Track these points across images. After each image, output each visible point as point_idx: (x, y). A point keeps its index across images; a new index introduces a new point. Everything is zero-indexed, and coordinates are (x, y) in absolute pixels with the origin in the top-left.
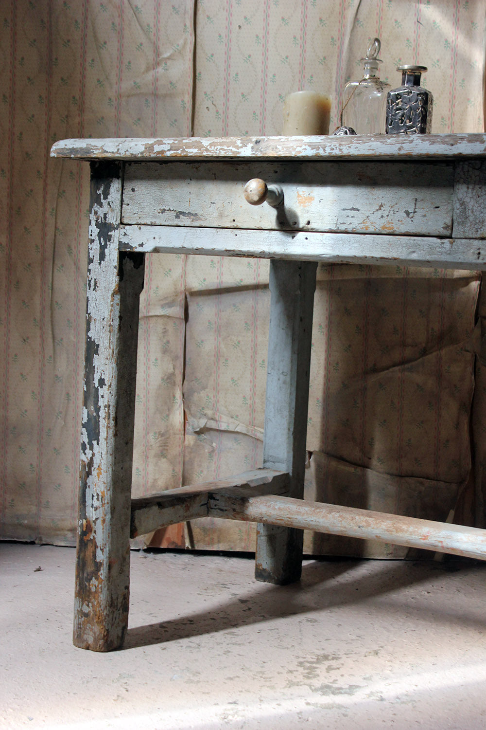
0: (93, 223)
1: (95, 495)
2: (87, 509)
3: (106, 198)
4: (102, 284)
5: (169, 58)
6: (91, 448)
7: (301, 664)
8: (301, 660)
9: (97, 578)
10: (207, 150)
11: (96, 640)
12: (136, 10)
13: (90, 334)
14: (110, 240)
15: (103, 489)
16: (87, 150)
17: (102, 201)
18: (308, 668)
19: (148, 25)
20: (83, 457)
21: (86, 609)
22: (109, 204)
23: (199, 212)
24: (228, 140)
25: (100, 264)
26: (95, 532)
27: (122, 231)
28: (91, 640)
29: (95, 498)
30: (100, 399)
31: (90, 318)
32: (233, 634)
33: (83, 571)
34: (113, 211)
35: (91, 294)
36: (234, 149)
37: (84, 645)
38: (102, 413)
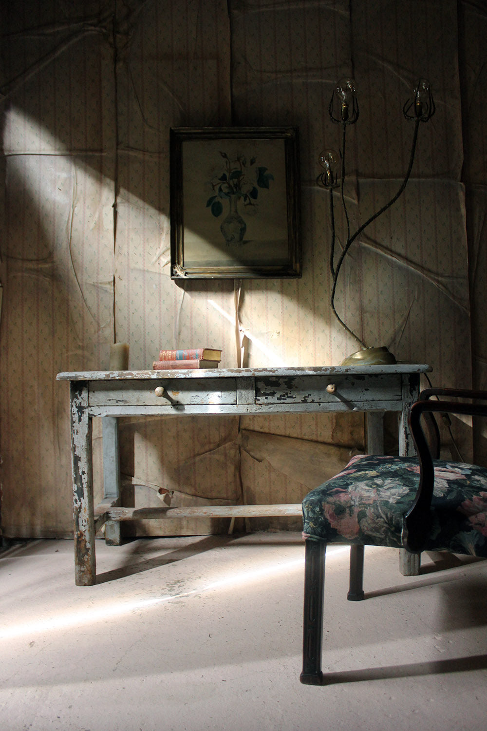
0: (74, 406)
1: (84, 520)
2: (80, 527)
3: (80, 396)
4: (80, 431)
5: (104, 327)
6: (80, 501)
7: (168, 585)
8: (168, 583)
9: (87, 555)
10: (136, 376)
11: (89, 581)
12: (89, 308)
13: (75, 453)
14: (83, 413)
15: (87, 517)
16: (76, 377)
17: (78, 397)
18: (171, 587)
19: (95, 314)
20: (76, 505)
21: (83, 569)
22: (82, 398)
23: (127, 400)
24: (146, 371)
25: (79, 423)
26: (85, 536)
27: (90, 409)
28: (86, 582)
29: (84, 521)
30: (83, 480)
31: (75, 446)
32: (140, 574)
33: (80, 553)
34: (84, 401)
35: (75, 436)
36: (149, 376)
37: (83, 584)
38: (85, 486)
